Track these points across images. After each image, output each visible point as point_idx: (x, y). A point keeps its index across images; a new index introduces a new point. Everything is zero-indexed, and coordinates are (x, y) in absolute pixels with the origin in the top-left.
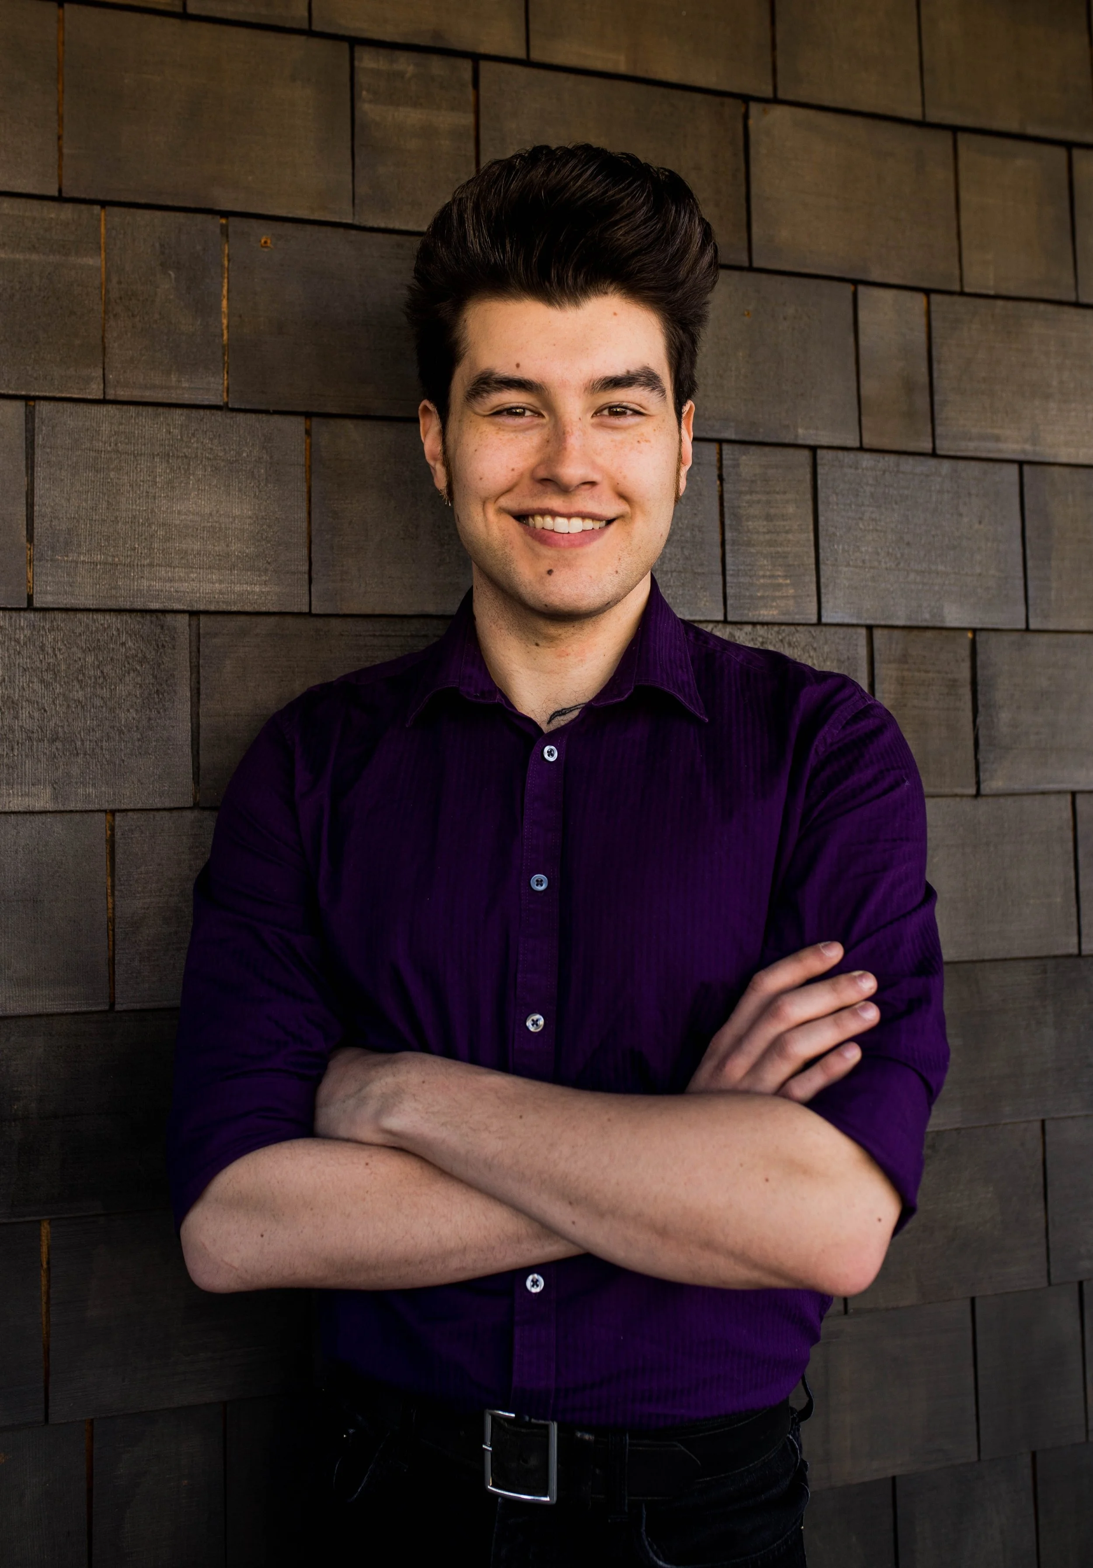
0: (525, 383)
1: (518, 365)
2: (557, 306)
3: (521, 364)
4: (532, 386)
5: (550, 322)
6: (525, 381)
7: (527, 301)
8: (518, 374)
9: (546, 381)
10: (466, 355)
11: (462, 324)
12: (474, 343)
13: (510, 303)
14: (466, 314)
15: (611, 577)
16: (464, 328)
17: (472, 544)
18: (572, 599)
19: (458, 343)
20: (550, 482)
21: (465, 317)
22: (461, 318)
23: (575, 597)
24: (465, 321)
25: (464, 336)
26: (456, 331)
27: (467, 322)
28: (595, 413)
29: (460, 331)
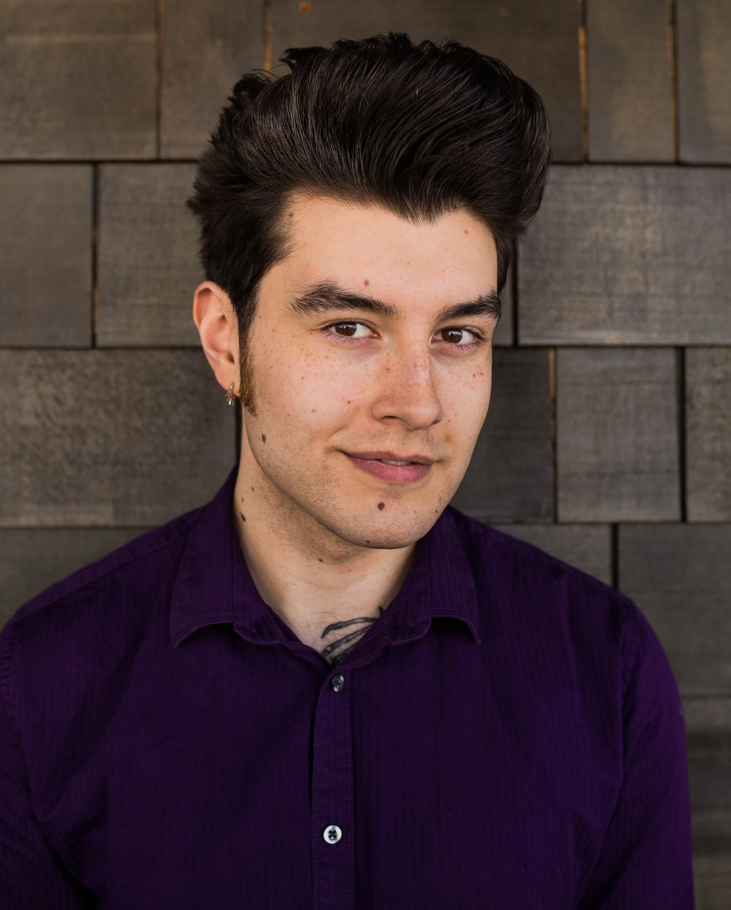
0: (373, 304)
1: (367, 283)
2: (410, 219)
3: (370, 281)
4: (380, 307)
5: (402, 236)
6: (374, 302)
7: (375, 208)
8: (366, 293)
9: (397, 304)
10: (292, 254)
11: (286, 219)
12: (306, 244)
13: (355, 208)
14: (293, 208)
15: (432, 516)
16: (290, 223)
17: (279, 470)
18: (397, 538)
19: (280, 239)
20: (395, 421)
21: (291, 211)
22: (284, 212)
23: (401, 536)
24: (291, 215)
25: (290, 233)
26: (278, 226)
27: (293, 217)
28: (433, 337)
29: (284, 226)
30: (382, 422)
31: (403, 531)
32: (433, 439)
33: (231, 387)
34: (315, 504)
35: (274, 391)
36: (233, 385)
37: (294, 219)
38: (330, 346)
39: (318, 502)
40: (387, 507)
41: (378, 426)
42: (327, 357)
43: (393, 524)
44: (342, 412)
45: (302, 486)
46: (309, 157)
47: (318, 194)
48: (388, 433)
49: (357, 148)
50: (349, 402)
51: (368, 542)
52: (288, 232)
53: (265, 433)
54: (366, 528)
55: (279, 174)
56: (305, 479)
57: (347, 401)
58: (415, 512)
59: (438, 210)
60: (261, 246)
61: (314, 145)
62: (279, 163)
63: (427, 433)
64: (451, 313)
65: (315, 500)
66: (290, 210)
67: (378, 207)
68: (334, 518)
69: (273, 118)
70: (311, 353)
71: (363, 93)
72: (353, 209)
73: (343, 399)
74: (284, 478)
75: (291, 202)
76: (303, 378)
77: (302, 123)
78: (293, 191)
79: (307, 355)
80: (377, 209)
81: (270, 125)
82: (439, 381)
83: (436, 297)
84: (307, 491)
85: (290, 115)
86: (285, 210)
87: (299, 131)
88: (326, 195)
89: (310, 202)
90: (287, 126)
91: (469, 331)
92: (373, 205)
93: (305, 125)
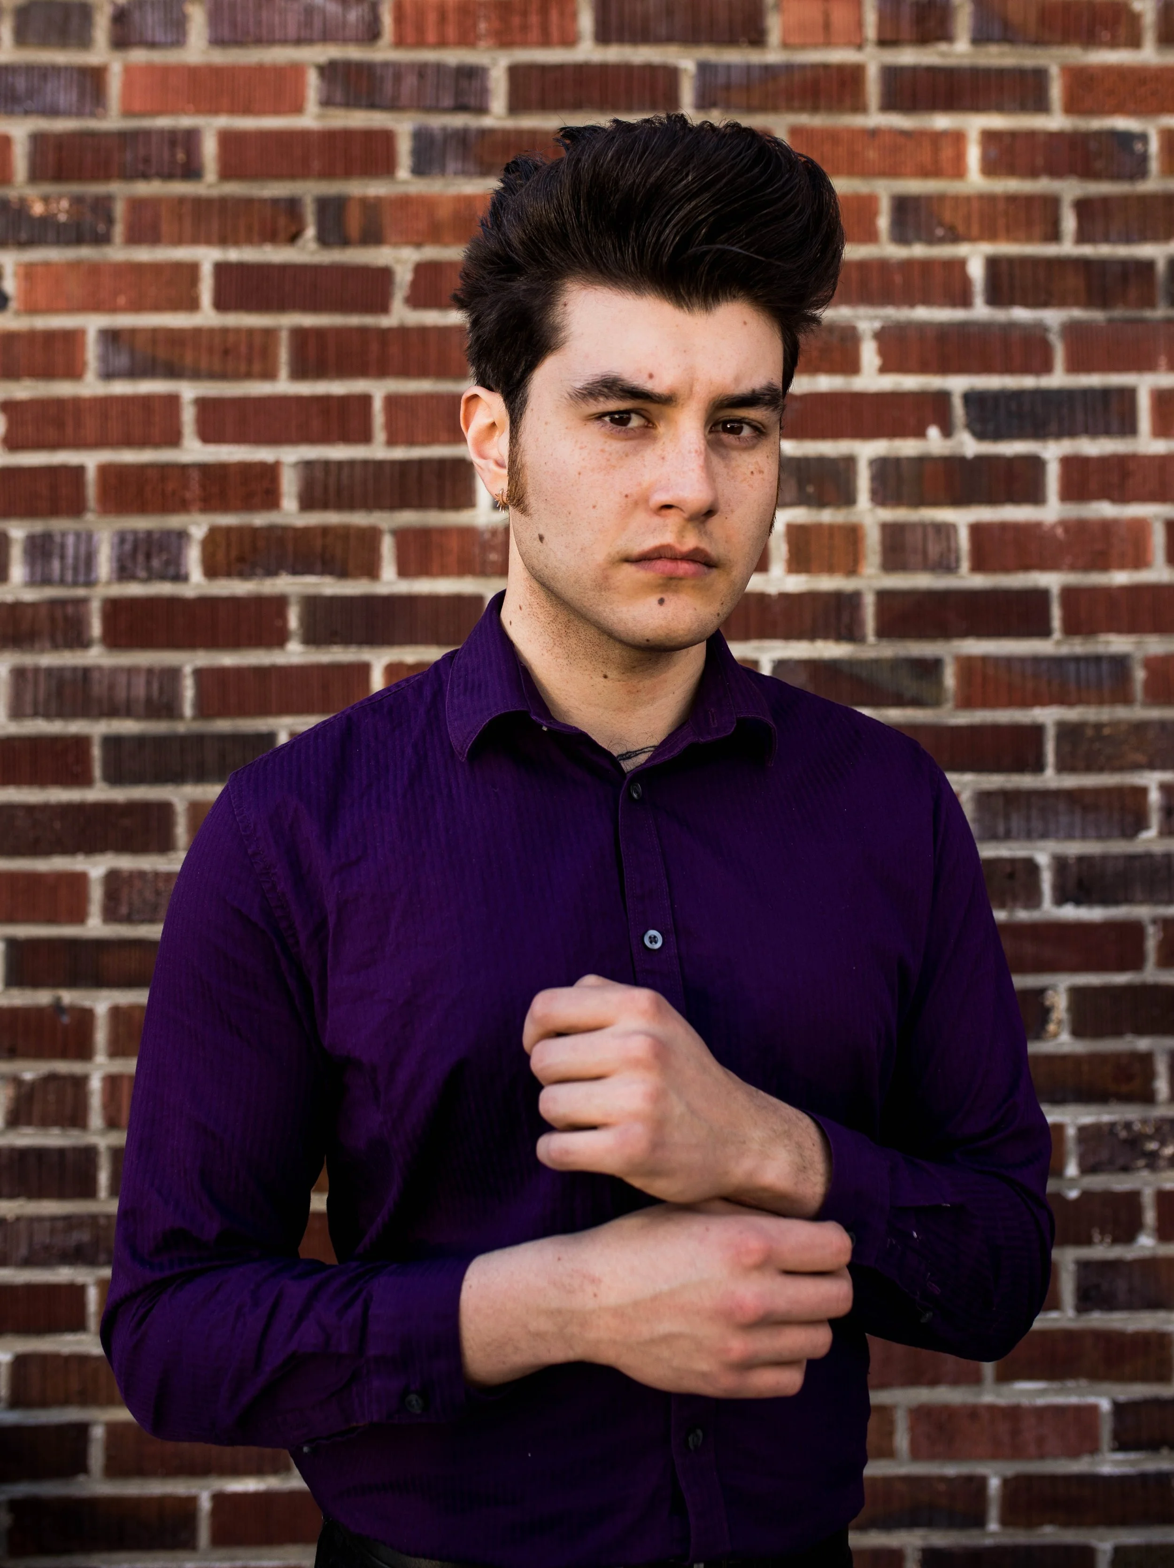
1: (651, 376)
3: (656, 375)
5: (678, 327)
9: (677, 393)
10: (567, 344)
11: (560, 308)
12: (582, 334)
13: (630, 297)
14: (567, 298)
15: (713, 618)
16: (564, 313)
17: (557, 571)
18: (677, 634)
19: (556, 329)
20: (672, 511)
21: (565, 300)
22: (558, 301)
23: (681, 632)
24: (565, 305)
25: (565, 323)
26: (552, 315)
27: (567, 307)
28: (711, 428)
29: (558, 316)
30: (660, 515)
31: (683, 626)
32: (711, 534)
33: (501, 492)
34: (591, 608)
35: (551, 488)
36: (502, 491)
37: (569, 308)
38: (606, 438)
39: (594, 606)
40: (667, 602)
41: (656, 520)
42: (603, 451)
43: (673, 619)
44: (621, 507)
45: (578, 589)
46: (581, 245)
47: (592, 283)
48: (667, 525)
49: (631, 235)
50: (626, 496)
51: (648, 640)
52: (563, 321)
53: (542, 532)
54: (646, 626)
55: (552, 263)
56: (581, 582)
57: (624, 495)
58: (695, 609)
59: (715, 299)
60: (534, 336)
61: (587, 232)
62: (551, 251)
63: (704, 526)
64: (726, 402)
65: (591, 604)
66: (563, 299)
67: (653, 296)
68: (611, 621)
69: (545, 204)
70: (586, 447)
71: (637, 178)
72: (628, 299)
73: (621, 493)
74: (560, 579)
75: (565, 291)
76: (580, 474)
77: (575, 210)
78: (566, 280)
79: (581, 448)
80: (651, 299)
81: (542, 212)
82: (716, 474)
83: (711, 383)
84: (583, 595)
85: (562, 202)
86: (558, 299)
87: (572, 219)
88: (600, 284)
89: (584, 292)
90: (559, 213)
91: (748, 424)
92: (648, 295)
93: (578, 212)
